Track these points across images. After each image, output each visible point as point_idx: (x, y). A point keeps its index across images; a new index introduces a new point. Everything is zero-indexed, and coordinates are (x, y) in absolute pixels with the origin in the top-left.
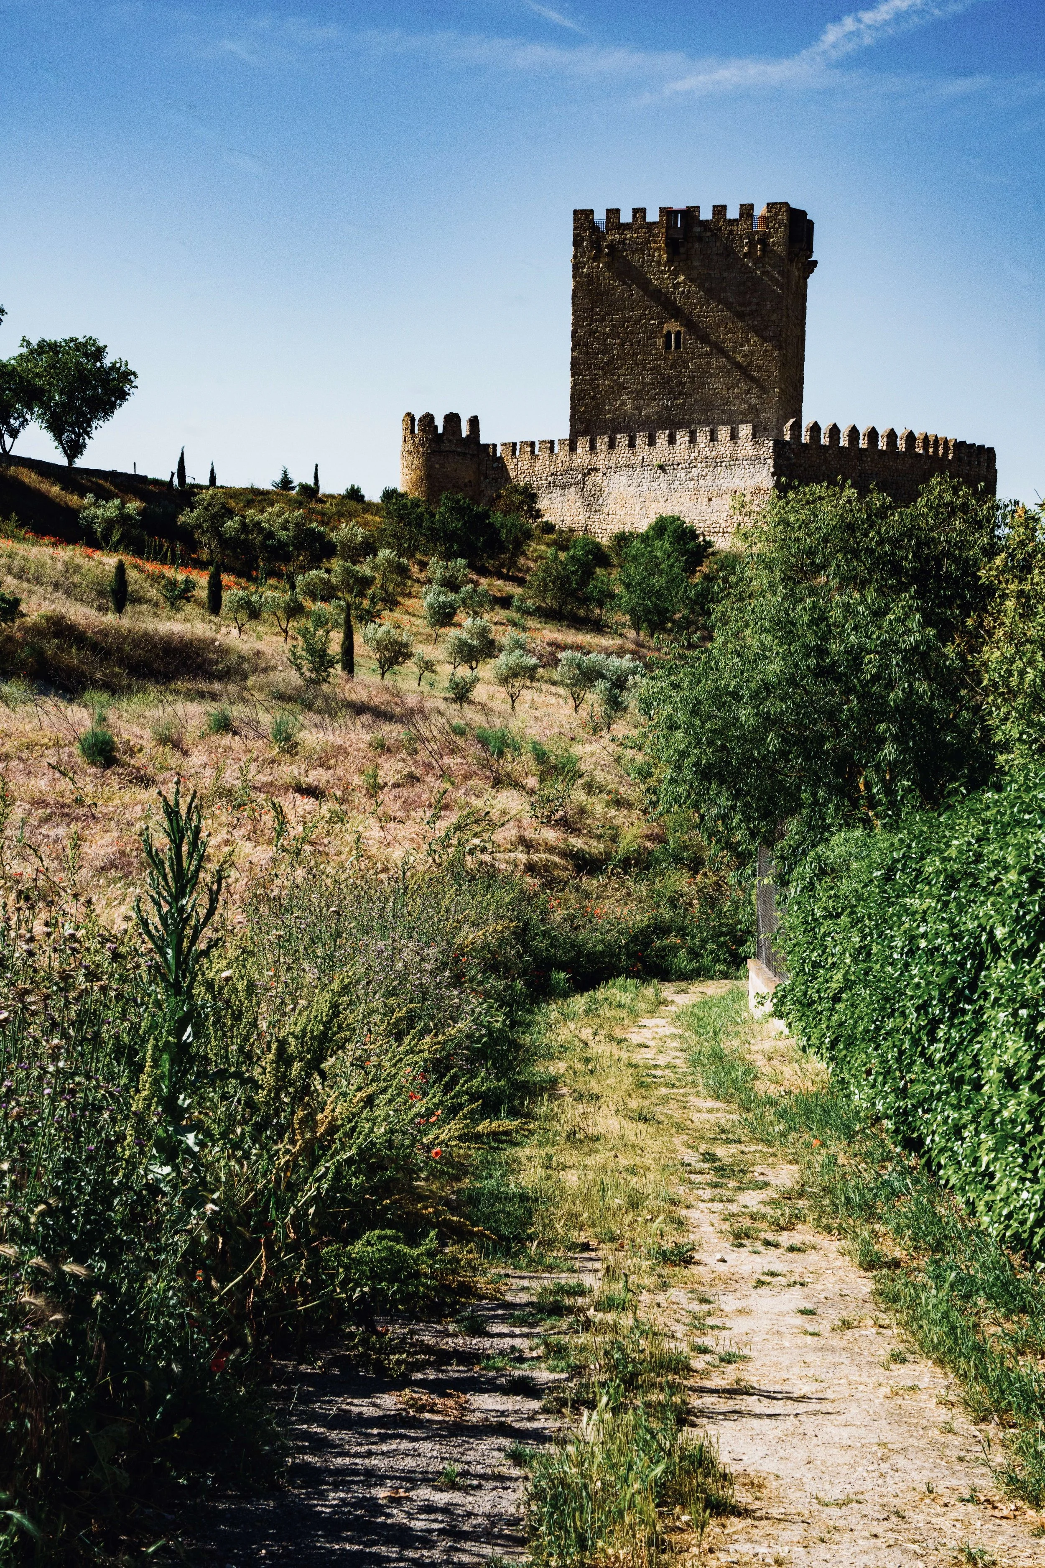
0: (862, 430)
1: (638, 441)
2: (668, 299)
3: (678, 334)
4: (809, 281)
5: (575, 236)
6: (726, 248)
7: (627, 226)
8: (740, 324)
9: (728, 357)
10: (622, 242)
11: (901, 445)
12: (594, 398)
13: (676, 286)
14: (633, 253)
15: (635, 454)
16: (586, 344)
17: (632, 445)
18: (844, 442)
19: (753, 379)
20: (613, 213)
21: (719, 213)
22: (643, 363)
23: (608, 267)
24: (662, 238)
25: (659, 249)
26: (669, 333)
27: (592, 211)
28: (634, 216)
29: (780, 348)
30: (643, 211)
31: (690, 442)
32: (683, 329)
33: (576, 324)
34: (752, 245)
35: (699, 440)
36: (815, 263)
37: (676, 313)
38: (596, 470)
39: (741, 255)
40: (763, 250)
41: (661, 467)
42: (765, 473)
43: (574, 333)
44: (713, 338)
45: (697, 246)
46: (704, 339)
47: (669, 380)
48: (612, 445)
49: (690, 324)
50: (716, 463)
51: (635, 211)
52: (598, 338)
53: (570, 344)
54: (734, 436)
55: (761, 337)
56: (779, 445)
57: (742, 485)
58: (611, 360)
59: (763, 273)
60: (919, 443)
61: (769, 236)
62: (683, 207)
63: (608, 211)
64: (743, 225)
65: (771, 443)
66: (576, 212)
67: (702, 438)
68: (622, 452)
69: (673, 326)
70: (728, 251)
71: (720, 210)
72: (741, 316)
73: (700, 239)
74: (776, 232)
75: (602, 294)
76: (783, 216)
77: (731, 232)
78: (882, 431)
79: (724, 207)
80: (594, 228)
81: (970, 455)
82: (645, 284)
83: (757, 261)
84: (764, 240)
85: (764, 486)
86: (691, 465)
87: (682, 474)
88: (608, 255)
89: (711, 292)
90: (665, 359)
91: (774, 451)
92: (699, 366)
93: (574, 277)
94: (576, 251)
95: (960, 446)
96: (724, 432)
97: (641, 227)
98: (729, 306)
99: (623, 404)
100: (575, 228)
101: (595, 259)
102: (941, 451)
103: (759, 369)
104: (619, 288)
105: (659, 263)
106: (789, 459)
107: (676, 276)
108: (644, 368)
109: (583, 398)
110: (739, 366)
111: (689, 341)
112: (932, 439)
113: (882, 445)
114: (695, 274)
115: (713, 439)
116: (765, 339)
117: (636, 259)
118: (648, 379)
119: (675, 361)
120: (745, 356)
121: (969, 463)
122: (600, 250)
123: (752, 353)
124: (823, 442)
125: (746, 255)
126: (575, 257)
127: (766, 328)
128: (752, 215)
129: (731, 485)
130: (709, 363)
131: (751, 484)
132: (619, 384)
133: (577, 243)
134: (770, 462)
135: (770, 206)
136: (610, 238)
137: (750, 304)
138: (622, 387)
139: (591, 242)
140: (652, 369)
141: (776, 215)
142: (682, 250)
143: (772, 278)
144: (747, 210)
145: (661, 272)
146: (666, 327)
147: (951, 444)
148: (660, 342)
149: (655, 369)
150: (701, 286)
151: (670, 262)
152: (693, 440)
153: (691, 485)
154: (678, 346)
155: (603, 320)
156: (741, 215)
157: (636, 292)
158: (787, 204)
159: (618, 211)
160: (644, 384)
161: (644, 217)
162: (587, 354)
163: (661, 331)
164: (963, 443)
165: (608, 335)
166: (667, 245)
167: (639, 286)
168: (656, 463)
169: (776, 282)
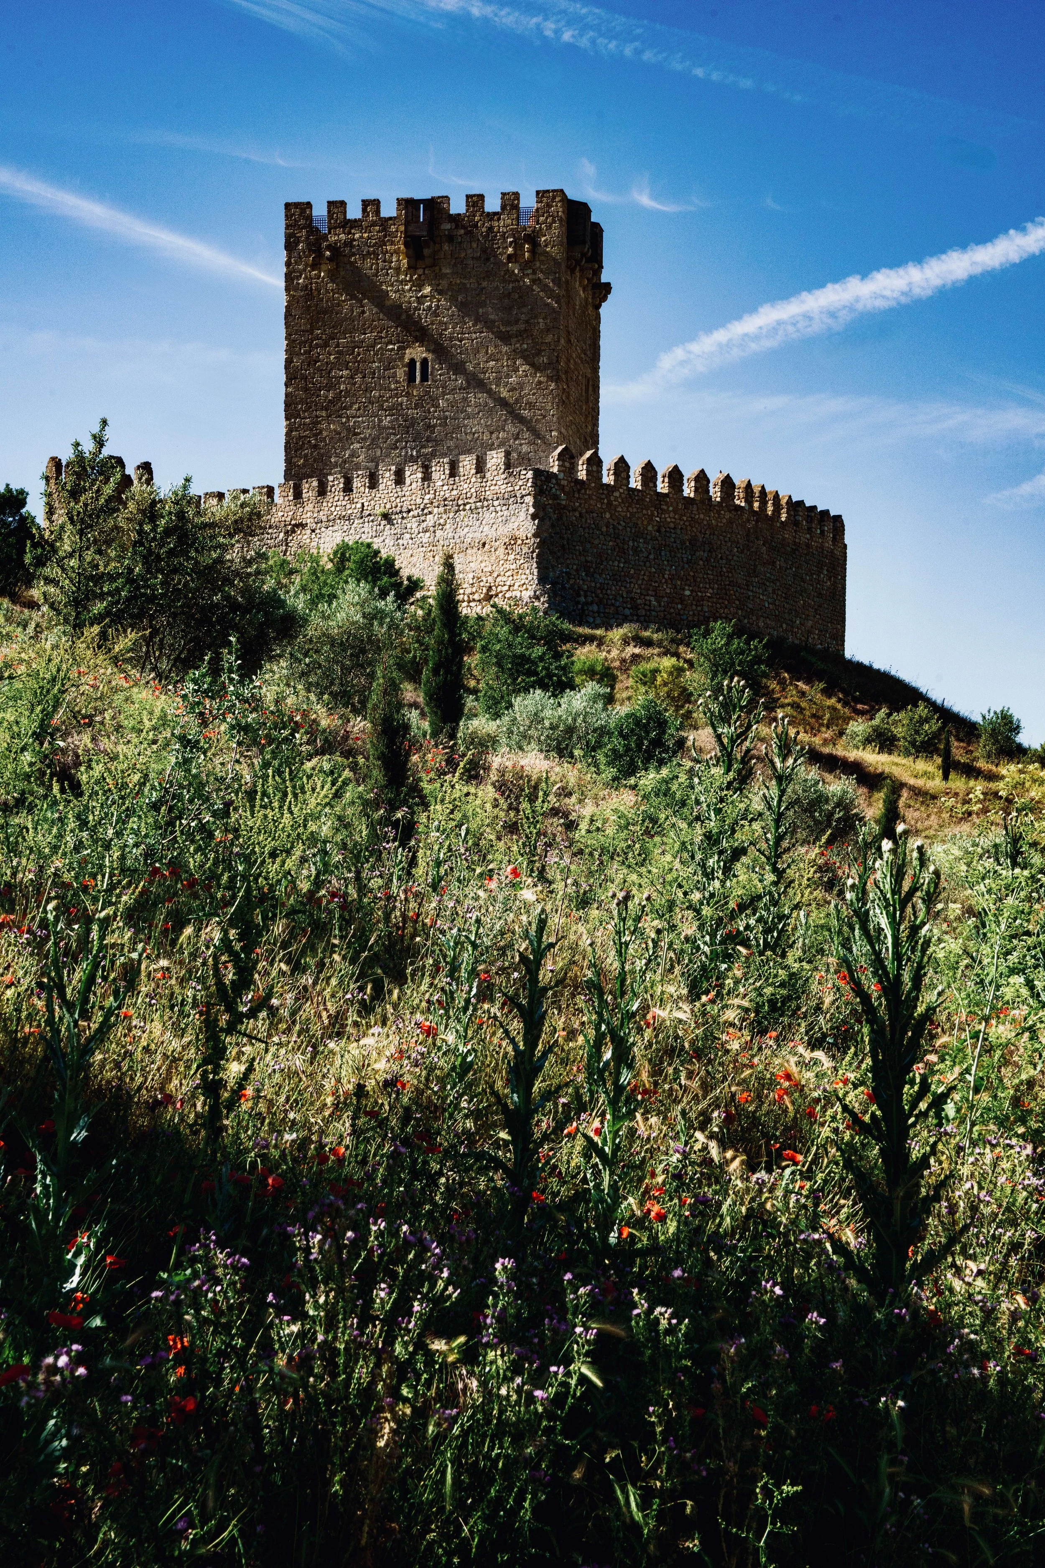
0: (662, 468)
1: (356, 483)
2: (410, 317)
3: (425, 362)
4: (602, 311)
5: (288, 237)
6: (484, 251)
7: (355, 223)
8: (505, 349)
9: (489, 392)
10: (349, 243)
11: (715, 493)
12: (315, 447)
13: (420, 300)
14: (364, 257)
15: (352, 502)
16: (304, 378)
17: (348, 488)
18: (635, 482)
19: (522, 420)
20: (337, 207)
21: (475, 205)
22: (380, 400)
23: (333, 276)
24: (400, 238)
25: (397, 252)
26: (412, 362)
27: (309, 205)
28: (364, 210)
29: (557, 379)
30: (376, 203)
31: (424, 479)
32: (430, 356)
33: (291, 351)
34: (517, 245)
35: (435, 476)
36: (607, 287)
37: (421, 335)
38: (302, 526)
39: (504, 259)
40: (533, 251)
41: (386, 516)
42: (522, 515)
43: (288, 363)
44: (470, 367)
45: (446, 247)
46: (458, 368)
47: (413, 422)
48: (322, 491)
49: (440, 350)
50: (456, 506)
51: (365, 203)
52: (320, 370)
53: (283, 378)
54: (480, 468)
55: (532, 365)
56: (542, 479)
57: (492, 534)
58: (338, 397)
59: (533, 281)
60: (739, 493)
61: (540, 233)
62: (428, 196)
63: (330, 203)
64: (506, 220)
65: (530, 474)
66: (288, 206)
67: (439, 473)
68: (336, 500)
69: (417, 352)
70: (488, 254)
71: (475, 201)
72: (505, 338)
73: (451, 239)
74: (549, 227)
75: (325, 312)
76: (558, 208)
77: (491, 229)
78: (689, 472)
79: (481, 197)
80: (312, 229)
81: (810, 520)
82: (379, 299)
83: (526, 266)
84: (532, 239)
85: (521, 534)
86: (425, 511)
87: (413, 524)
88: (330, 259)
89: (466, 309)
90: (408, 395)
91: (534, 484)
92: (452, 404)
93: (287, 289)
94: (289, 257)
95: (796, 506)
96: (467, 464)
97: (374, 224)
98: (489, 325)
99: (353, 455)
100: (288, 227)
101: (315, 266)
102: (770, 508)
103: (531, 405)
104: (347, 305)
105: (398, 270)
106: (556, 497)
107: (420, 287)
108: (381, 408)
109: (302, 448)
110: (503, 403)
111: (438, 371)
112: (757, 490)
113: (688, 490)
114: (444, 283)
115: (453, 473)
116: (536, 367)
117: (368, 266)
118: (386, 421)
119: (421, 398)
120: (512, 390)
121: (809, 531)
122: (319, 254)
123: (521, 386)
124: (605, 480)
125: (510, 257)
126: (288, 264)
127: (539, 353)
128: (516, 207)
129: (478, 535)
130: (465, 399)
131: (504, 531)
132: (348, 430)
133: (290, 245)
134: (529, 500)
135: (541, 195)
136: (333, 238)
137: (517, 322)
138: (353, 433)
139: (309, 244)
140: (390, 409)
141: (549, 206)
142: (426, 252)
143: (545, 288)
144: (511, 201)
145: (402, 282)
146: (409, 353)
147: (784, 502)
148: (401, 373)
149: (395, 409)
150: (453, 300)
151: (412, 268)
152: (427, 477)
153: (426, 538)
154: (424, 378)
155: (326, 345)
156: (503, 207)
157: (370, 309)
158: (562, 191)
159: (343, 204)
160: (381, 428)
161: (377, 212)
162: (306, 389)
163: (402, 358)
164: (801, 503)
165: (334, 366)
166: (406, 244)
167: (372, 300)
168: (379, 510)
169: (550, 294)
